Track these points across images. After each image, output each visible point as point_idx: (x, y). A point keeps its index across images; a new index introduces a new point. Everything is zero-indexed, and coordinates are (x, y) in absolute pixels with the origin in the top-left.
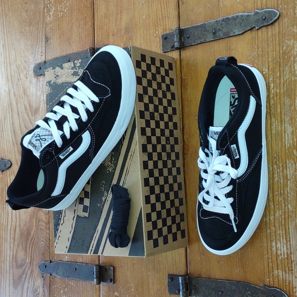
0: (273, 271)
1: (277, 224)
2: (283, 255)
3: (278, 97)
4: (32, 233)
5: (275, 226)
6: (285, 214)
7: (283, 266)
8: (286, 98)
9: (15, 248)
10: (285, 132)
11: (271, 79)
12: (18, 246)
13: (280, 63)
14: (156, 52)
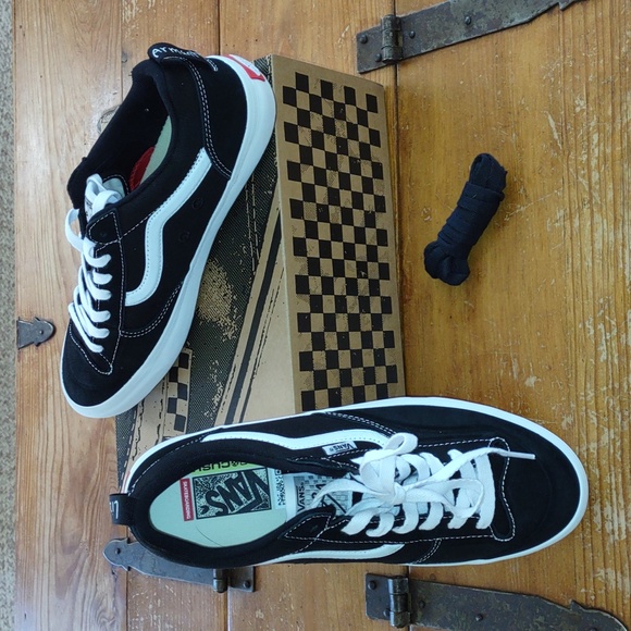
0: (594, 571)
1: (604, 462)
2: (617, 533)
3: (609, 163)
4: (94, 478)
5: (599, 466)
6: (622, 438)
7: (618, 559)
8: (626, 166)
9: (61, 510)
10: (623, 245)
11: (593, 124)
12: (66, 505)
13: (613, 84)
14: (345, 72)
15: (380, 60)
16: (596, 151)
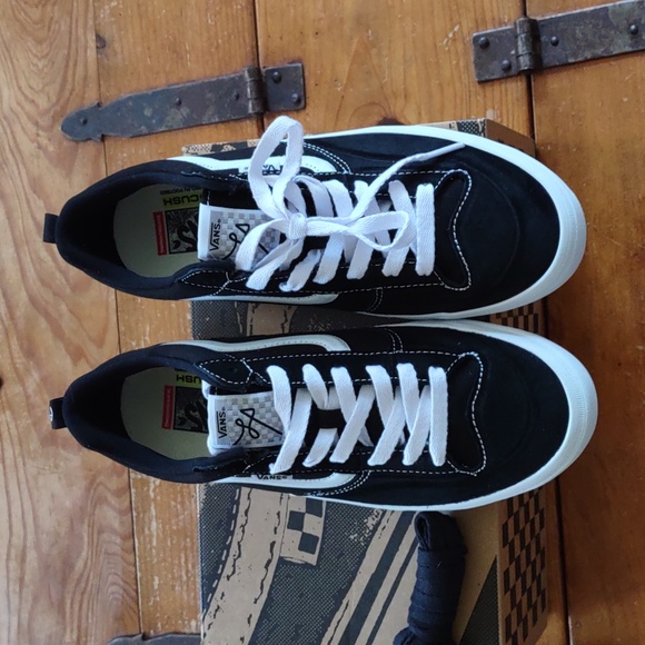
4: (79, 565)
9: (27, 606)
12: (36, 599)
15: (509, 68)
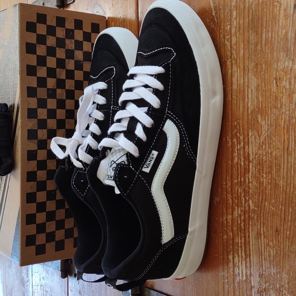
5: (232, 231)
8: (250, 32)
11: (233, 4)
16: (235, 22)
